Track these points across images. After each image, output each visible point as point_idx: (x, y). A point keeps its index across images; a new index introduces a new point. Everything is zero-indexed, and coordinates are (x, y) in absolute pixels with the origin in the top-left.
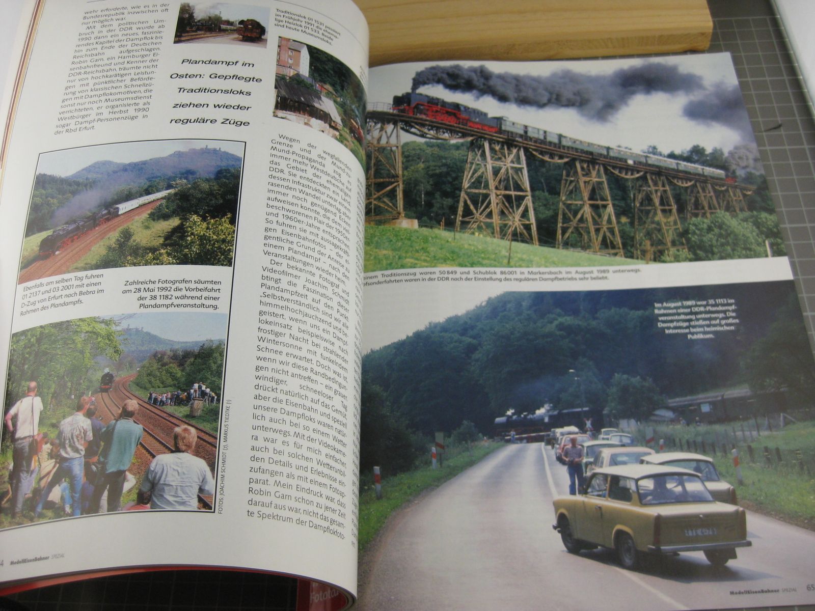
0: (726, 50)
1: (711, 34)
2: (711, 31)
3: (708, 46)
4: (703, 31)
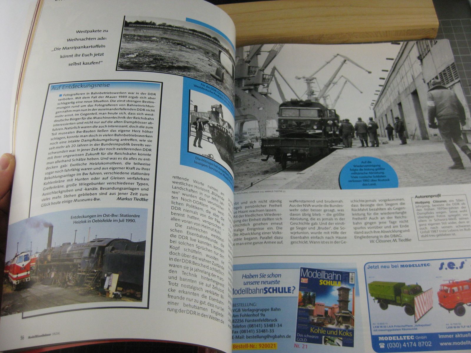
1: (438, 29)
3: (436, 36)
4: (433, 27)
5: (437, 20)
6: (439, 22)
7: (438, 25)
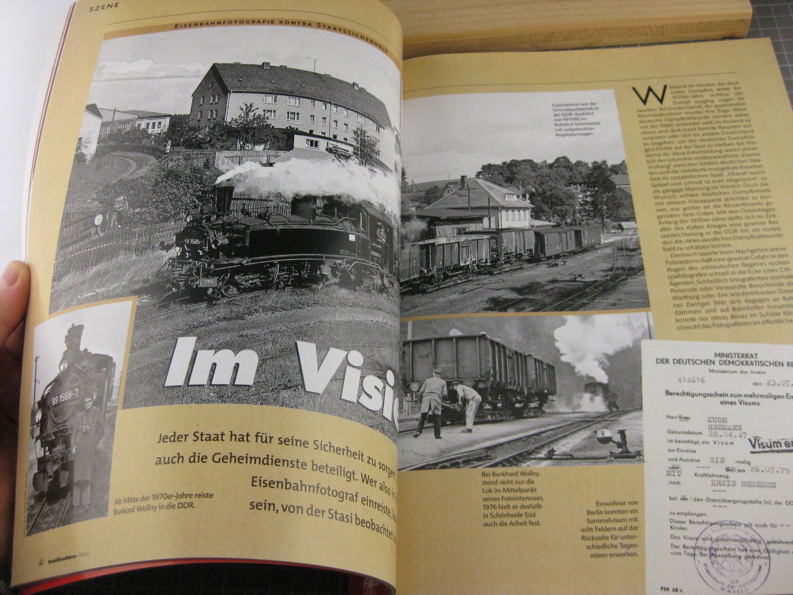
0: (766, 36)
1: (750, 21)
2: (751, 18)
3: (747, 32)
4: (742, 18)
5: (749, 4)
6: (753, 8)
7: (751, 14)
